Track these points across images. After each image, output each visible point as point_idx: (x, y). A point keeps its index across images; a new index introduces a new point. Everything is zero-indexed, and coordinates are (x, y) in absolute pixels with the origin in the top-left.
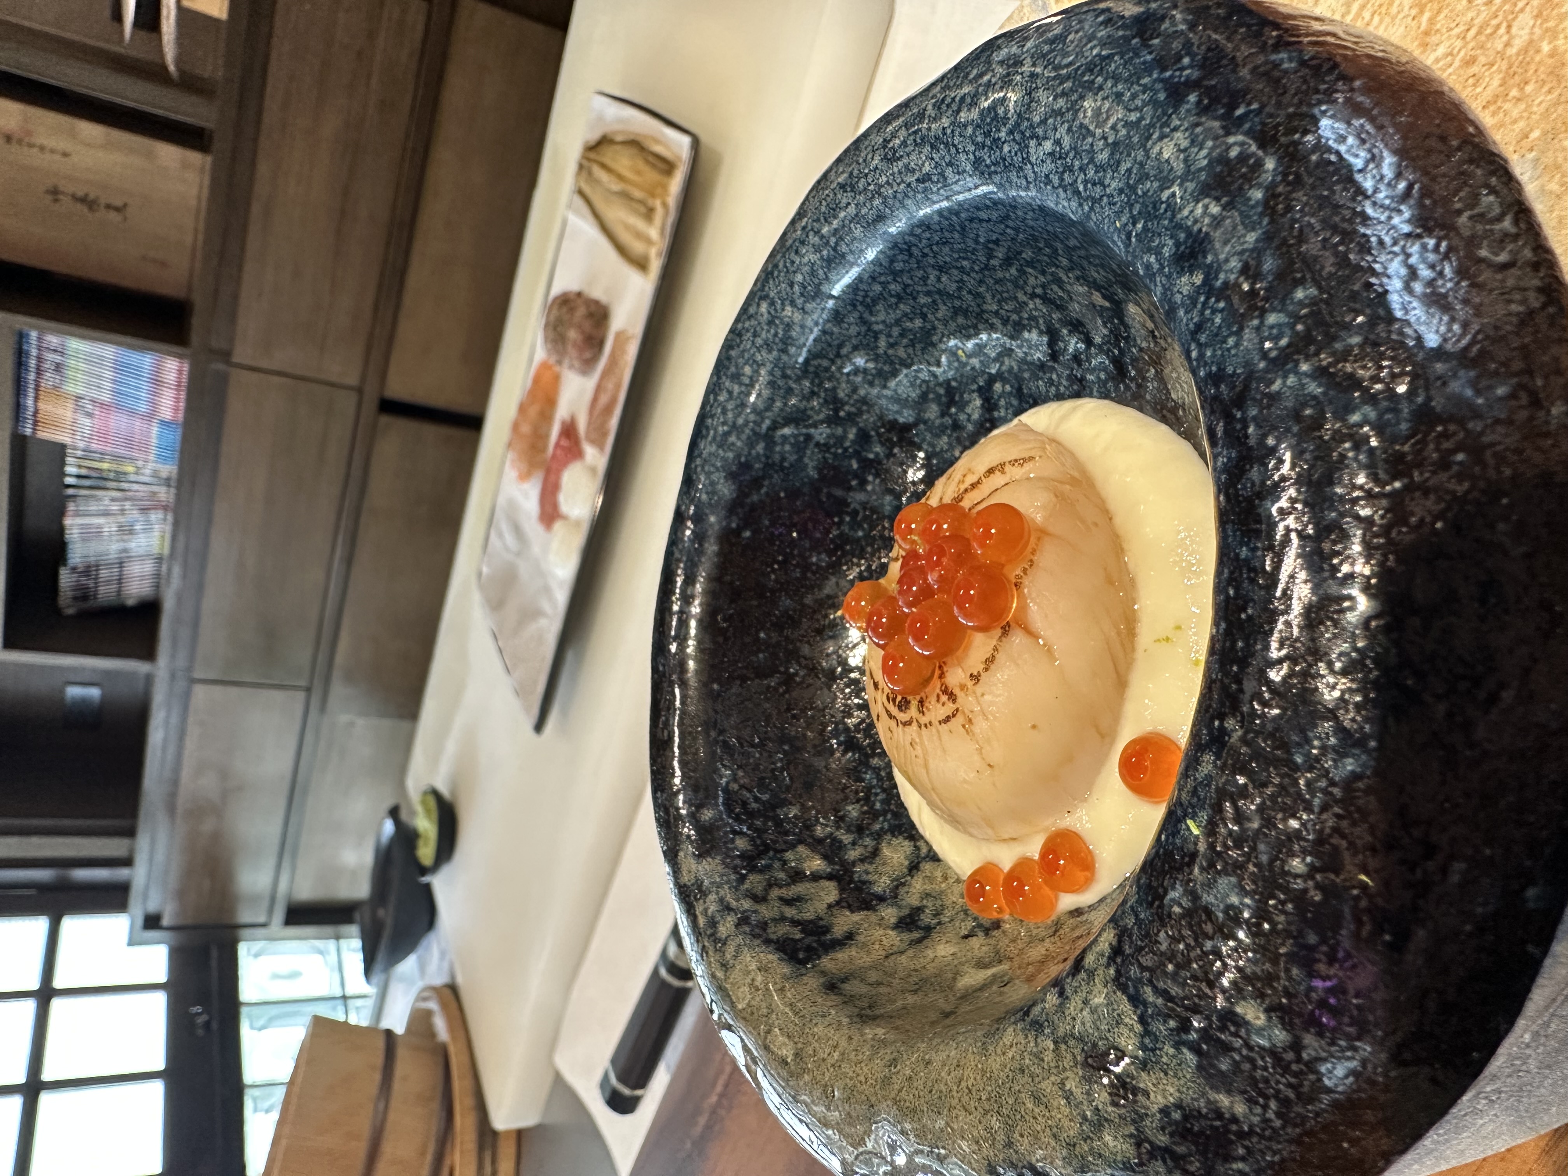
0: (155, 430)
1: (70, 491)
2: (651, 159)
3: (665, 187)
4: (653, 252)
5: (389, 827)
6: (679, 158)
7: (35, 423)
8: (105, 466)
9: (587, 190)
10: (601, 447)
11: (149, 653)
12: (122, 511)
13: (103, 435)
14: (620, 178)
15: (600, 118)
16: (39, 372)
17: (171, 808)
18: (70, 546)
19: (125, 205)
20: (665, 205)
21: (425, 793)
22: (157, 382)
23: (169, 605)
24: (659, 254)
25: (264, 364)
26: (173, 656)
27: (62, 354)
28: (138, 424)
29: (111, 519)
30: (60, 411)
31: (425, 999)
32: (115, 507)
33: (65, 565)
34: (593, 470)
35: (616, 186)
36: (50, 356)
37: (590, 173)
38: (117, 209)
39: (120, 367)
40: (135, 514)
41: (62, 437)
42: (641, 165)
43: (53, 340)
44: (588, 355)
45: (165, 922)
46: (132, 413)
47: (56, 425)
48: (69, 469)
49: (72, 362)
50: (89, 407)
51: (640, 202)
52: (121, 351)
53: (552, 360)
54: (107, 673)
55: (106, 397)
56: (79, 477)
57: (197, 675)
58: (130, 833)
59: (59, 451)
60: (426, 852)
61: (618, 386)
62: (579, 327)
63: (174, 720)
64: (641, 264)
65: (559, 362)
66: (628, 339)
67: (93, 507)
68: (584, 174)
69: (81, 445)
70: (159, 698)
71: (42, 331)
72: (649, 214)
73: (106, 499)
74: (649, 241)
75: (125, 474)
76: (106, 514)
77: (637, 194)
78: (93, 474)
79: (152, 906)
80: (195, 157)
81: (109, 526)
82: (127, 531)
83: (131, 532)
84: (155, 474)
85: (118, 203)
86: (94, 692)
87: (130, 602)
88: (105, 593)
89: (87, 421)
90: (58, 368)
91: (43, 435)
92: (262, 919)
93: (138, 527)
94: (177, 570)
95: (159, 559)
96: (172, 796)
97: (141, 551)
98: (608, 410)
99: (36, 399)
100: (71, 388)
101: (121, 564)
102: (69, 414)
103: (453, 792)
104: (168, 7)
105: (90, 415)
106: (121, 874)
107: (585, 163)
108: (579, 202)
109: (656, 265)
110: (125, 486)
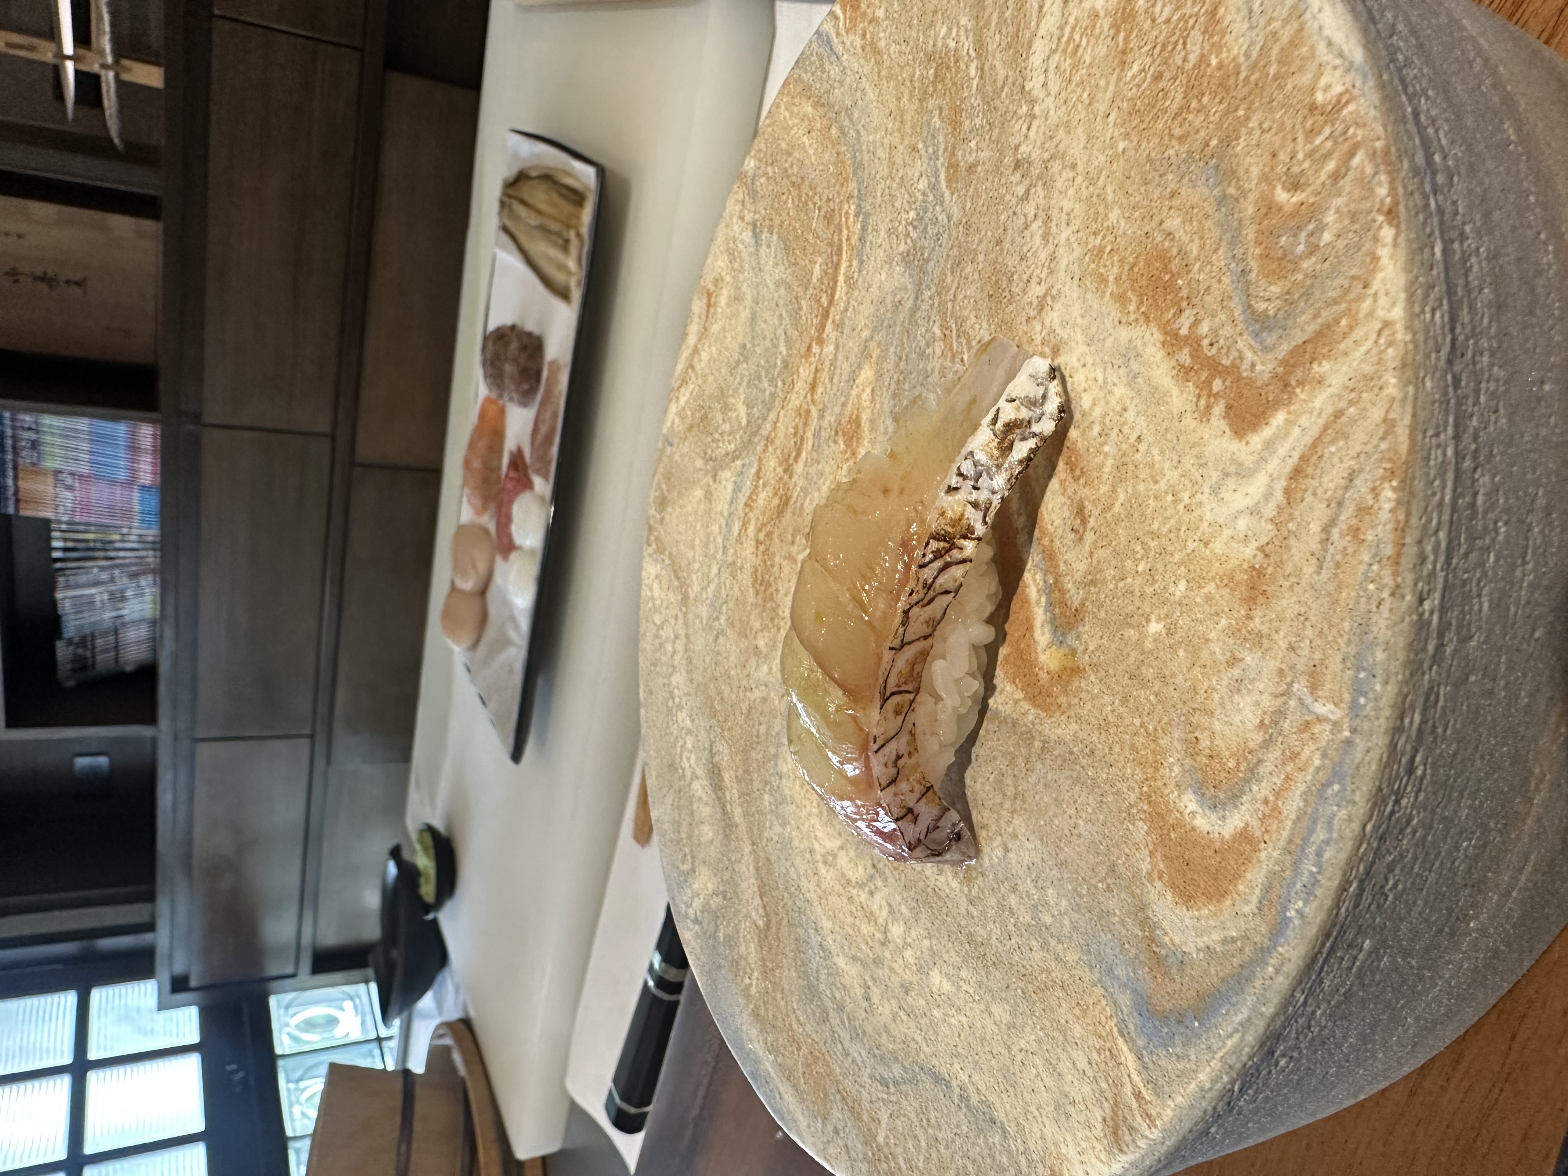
0: (136, 495)
1: (58, 565)
2: (563, 191)
3: (578, 217)
4: (573, 283)
5: (392, 869)
6: (589, 189)
7: (17, 501)
8: (90, 536)
9: (510, 225)
10: (546, 478)
11: (151, 719)
12: (112, 580)
13: (85, 506)
14: (539, 212)
15: (516, 156)
16: (16, 451)
17: (188, 869)
18: (64, 619)
19: (85, 279)
20: (579, 235)
21: (421, 832)
22: (134, 448)
23: (164, 669)
24: (579, 283)
25: (235, 422)
26: (174, 719)
27: (37, 431)
28: (118, 491)
29: (100, 589)
30: (41, 487)
31: (441, 1036)
32: (104, 576)
33: (60, 638)
34: (542, 498)
35: (534, 220)
36: (26, 435)
37: (511, 209)
38: (77, 284)
39: (95, 438)
40: (126, 580)
41: (47, 513)
42: (555, 198)
43: (28, 419)
44: (526, 386)
45: (193, 983)
46: (113, 482)
47: (37, 502)
48: (56, 544)
49: (48, 438)
50: (69, 481)
51: (558, 234)
52: (95, 422)
53: (494, 396)
54: (114, 741)
55: (84, 469)
56: (65, 550)
57: (200, 735)
58: (151, 897)
59: (45, 525)
60: (428, 890)
61: (555, 416)
62: (515, 360)
63: (182, 779)
64: (564, 294)
65: (501, 396)
66: (559, 369)
67: (83, 579)
68: (506, 210)
69: (65, 518)
70: (164, 760)
71: (14, 411)
72: (565, 246)
73: (95, 570)
74: (569, 272)
75: (112, 542)
76: (96, 584)
77: (554, 226)
78: (81, 545)
79: (179, 968)
80: (149, 226)
81: (100, 595)
82: (118, 598)
83: (123, 599)
84: (141, 539)
85: (77, 276)
86: (103, 761)
87: (129, 668)
88: (103, 660)
89: (68, 494)
90: (35, 445)
91: (26, 512)
92: (290, 970)
93: (129, 593)
94: (169, 633)
95: (153, 623)
96: (188, 857)
97: (136, 616)
98: (548, 439)
99: (16, 478)
100: (49, 464)
101: (116, 631)
102: (50, 489)
103: (449, 826)
104: (107, 82)
105: (70, 488)
106: (146, 938)
107: (506, 199)
108: (505, 238)
109: (577, 294)
110: (112, 554)
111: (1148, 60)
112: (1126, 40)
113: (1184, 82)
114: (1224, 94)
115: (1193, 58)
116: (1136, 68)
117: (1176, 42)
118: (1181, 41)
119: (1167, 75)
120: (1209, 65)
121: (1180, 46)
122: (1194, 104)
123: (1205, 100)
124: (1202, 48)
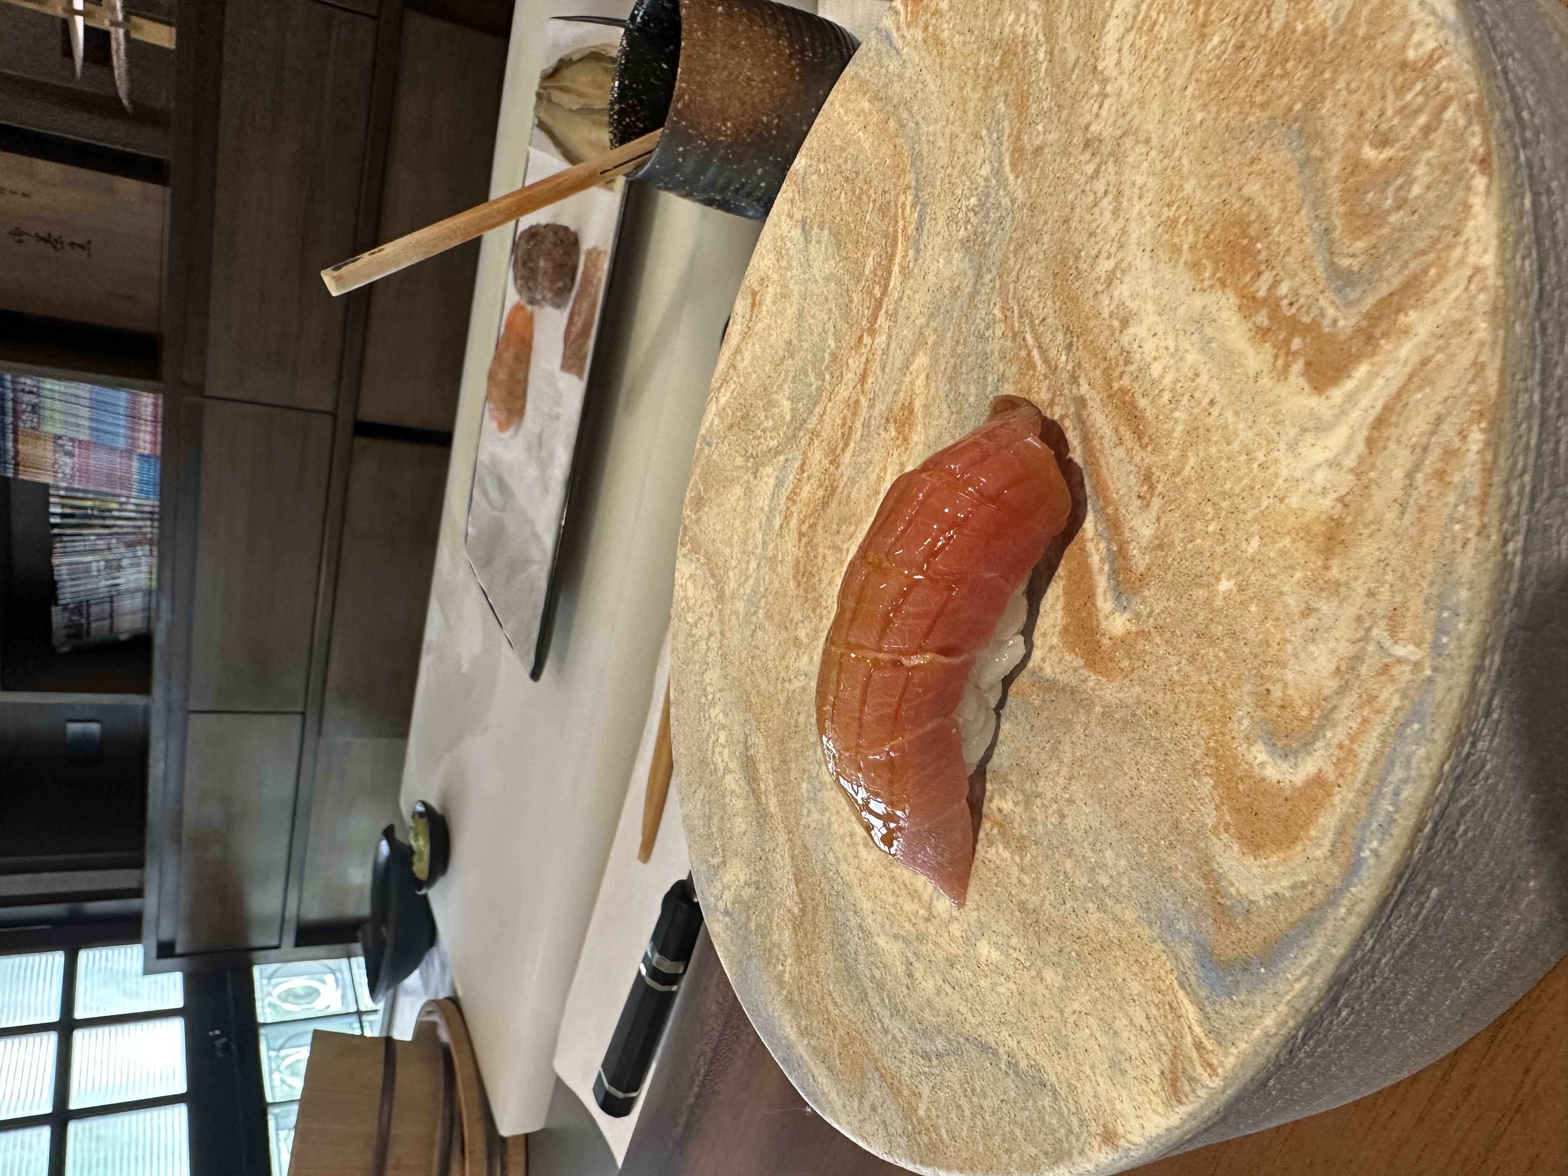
0: (135, 464)
1: (56, 531)
5: (384, 848)
7: (17, 464)
8: (89, 503)
9: (548, 120)
11: (145, 689)
12: (109, 548)
13: (84, 473)
14: (580, 94)
15: (556, 44)
16: (16, 414)
17: (177, 838)
18: (60, 585)
19: (89, 242)
22: (134, 417)
23: (159, 640)
25: (235, 394)
26: (168, 689)
27: (38, 396)
28: (118, 460)
30: (40, 452)
31: (429, 1013)
32: (101, 544)
33: (56, 604)
35: (576, 105)
36: (26, 398)
37: (549, 101)
38: (82, 247)
39: (96, 405)
40: (122, 550)
41: (44, 478)
43: (28, 382)
44: (561, 285)
45: (180, 949)
46: (111, 449)
47: (37, 467)
48: (53, 509)
49: (48, 403)
52: (95, 388)
54: (105, 708)
55: (84, 436)
56: (63, 516)
57: (193, 705)
58: (139, 864)
59: (43, 491)
60: (421, 868)
62: (549, 256)
63: (174, 749)
65: (532, 301)
66: (600, 254)
67: (80, 546)
68: (544, 103)
69: (63, 484)
70: (156, 730)
71: (16, 374)
73: (91, 537)
75: (108, 510)
76: (93, 551)
78: (77, 512)
79: (167, 935)
80: (156, 190)
81: (95, 563)
82: (115, 567)
83: (119, 568)
84: (139, 509)
85: (82, 240)
86: (95, 727)
87: (123, 637)
88: (98, 629)
89: (68, 460)
90: (35, 409)
91: (25, 476)
92: (275, 942)
93: (125, 562)
94: (165, 605)
95: (149, 593)
96: (177, 826)
97: (131, 586)
99: (15, 441)
100: (49, 428)
101: (111, 599)
102: (49, 455)
103: (444, 807)
104: (117, 39)
105: (70, 454)
106: (133, 904)
107: (544, 92)
108: (540, 135)
110: (109, 522)
111: (1229, 31)
112: (1207, 13)
113: (1268, 49)
114: (1309, 58)
115: (1277, 26)
116: (1216, 40)
117: (1260, 13)
118: (1265, 11)
119: (1250, 44)
120: (1294, 32)
121: (1264, 15)
122: (1278, 71)
123: (1290, 65)
124: (1287, 16)
